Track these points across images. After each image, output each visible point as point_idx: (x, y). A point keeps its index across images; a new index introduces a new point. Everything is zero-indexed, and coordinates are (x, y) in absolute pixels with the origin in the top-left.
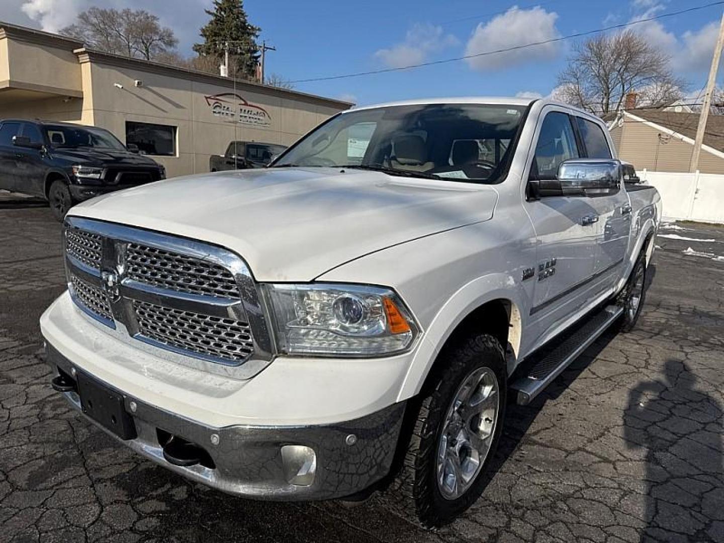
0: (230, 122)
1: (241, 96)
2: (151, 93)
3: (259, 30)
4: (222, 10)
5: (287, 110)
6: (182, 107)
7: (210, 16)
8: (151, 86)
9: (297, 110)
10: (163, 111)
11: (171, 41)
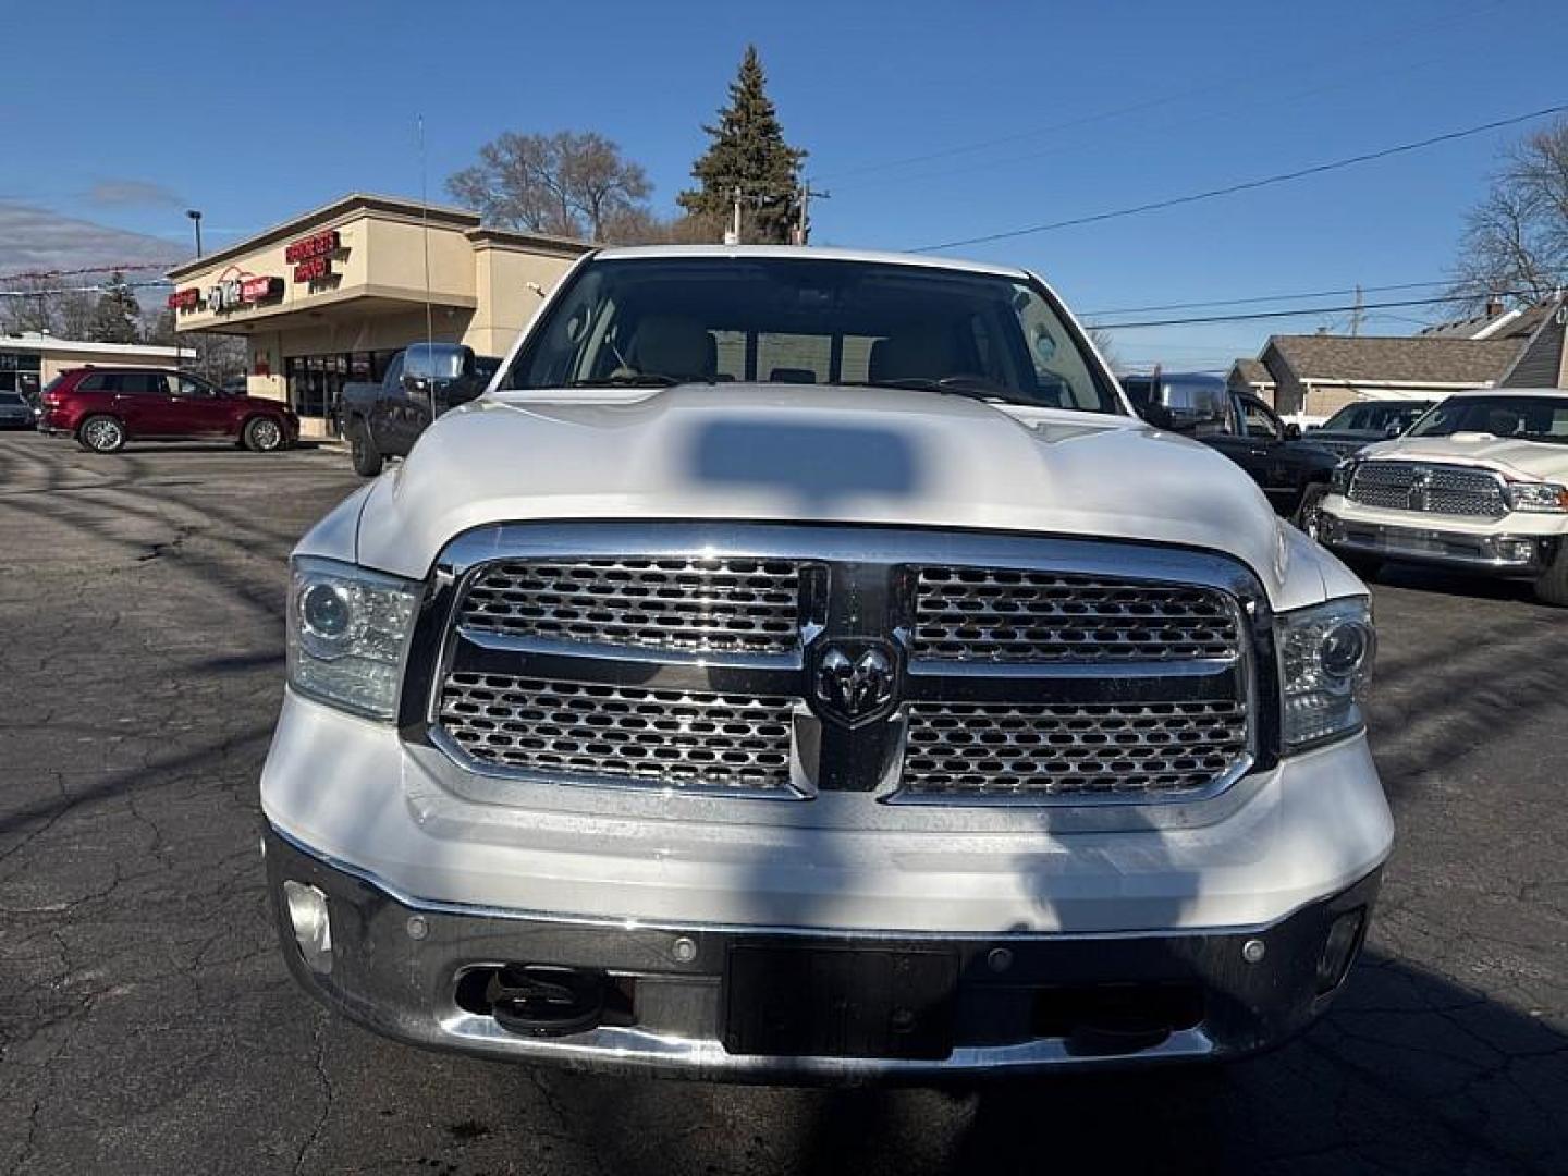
3: (805, 154)
4: (733, 124)
7: (712, 136)
11: (640, 188)
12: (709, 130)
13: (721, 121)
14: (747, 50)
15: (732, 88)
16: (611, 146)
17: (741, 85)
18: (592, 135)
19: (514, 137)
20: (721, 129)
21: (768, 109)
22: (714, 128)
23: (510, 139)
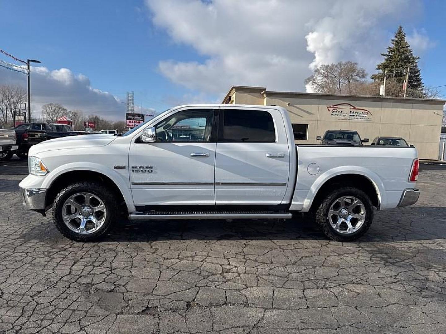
0: (342, 119)
1: (352, 104)
2: (295, 108)
3: (419, 58)
4: (392, 52)
5: (387, 109)
6: (313, 114)
7: (384, 56)
8: (296, 105)
9: (394, 109)
10: (301, 117)
11: (363, 75)
12: (383, 55)
13: (388, 51)
14: (399, 28)
15: (393, 40)
16: (355, 64)
17: (396, 39)
18: (349, 62)
19: (325, 65)
20: (388, 54)
21: (407, 45)
22: (385, 54)
23: (323, 66)
